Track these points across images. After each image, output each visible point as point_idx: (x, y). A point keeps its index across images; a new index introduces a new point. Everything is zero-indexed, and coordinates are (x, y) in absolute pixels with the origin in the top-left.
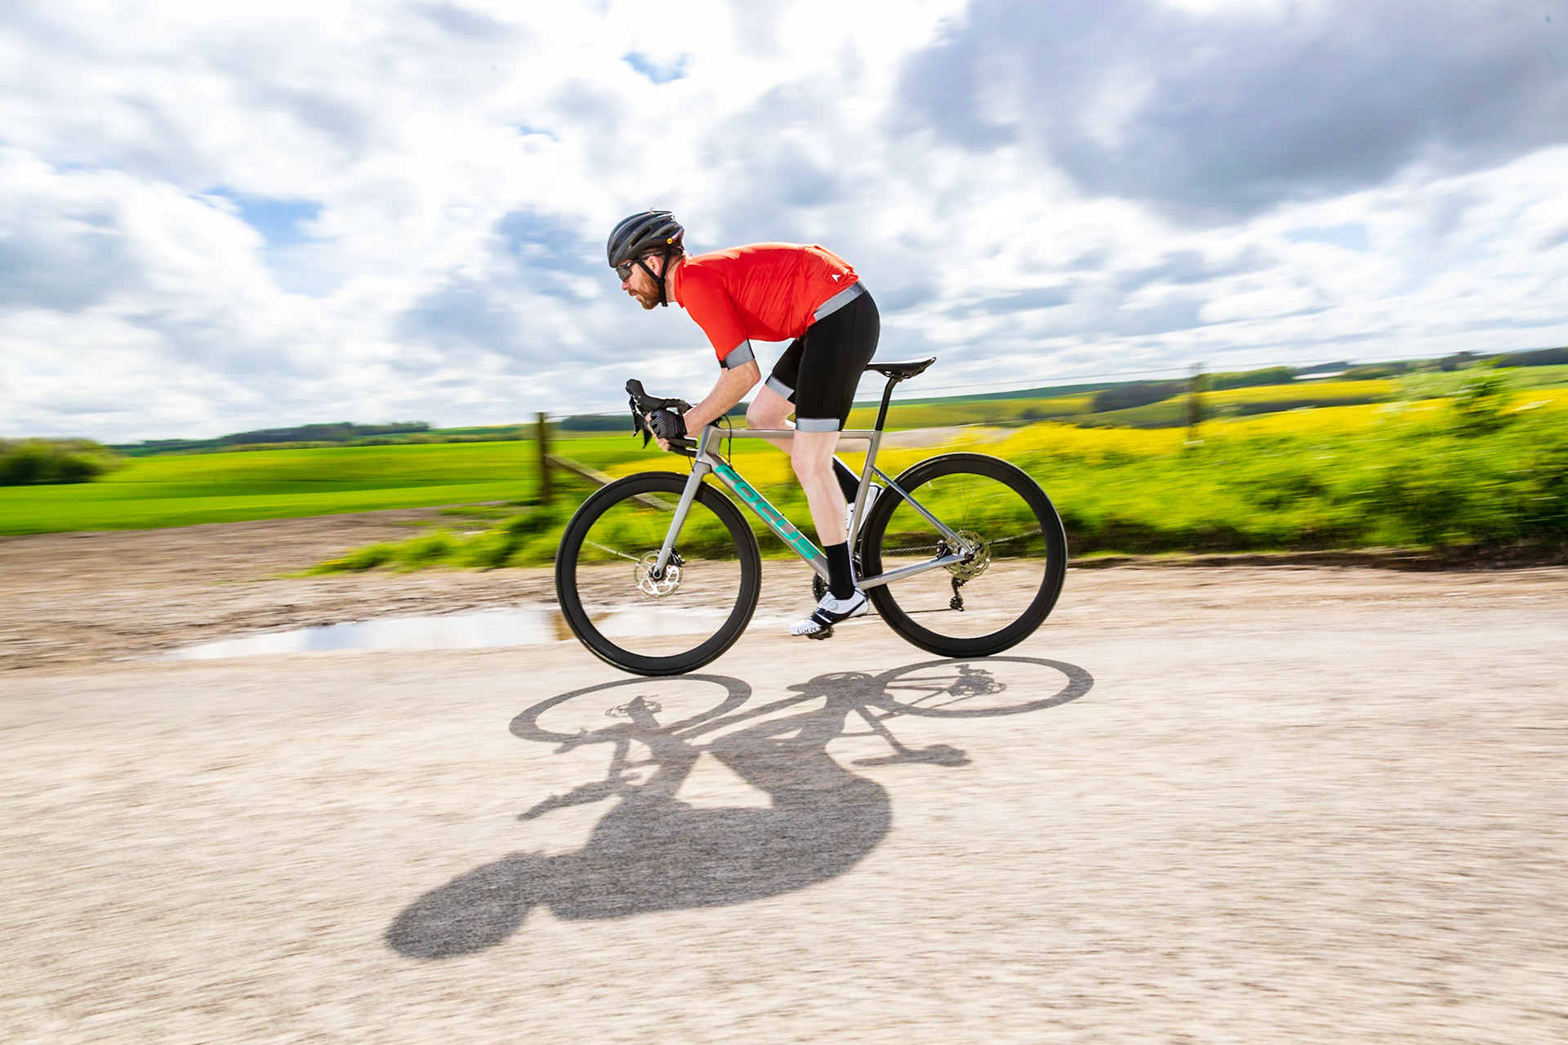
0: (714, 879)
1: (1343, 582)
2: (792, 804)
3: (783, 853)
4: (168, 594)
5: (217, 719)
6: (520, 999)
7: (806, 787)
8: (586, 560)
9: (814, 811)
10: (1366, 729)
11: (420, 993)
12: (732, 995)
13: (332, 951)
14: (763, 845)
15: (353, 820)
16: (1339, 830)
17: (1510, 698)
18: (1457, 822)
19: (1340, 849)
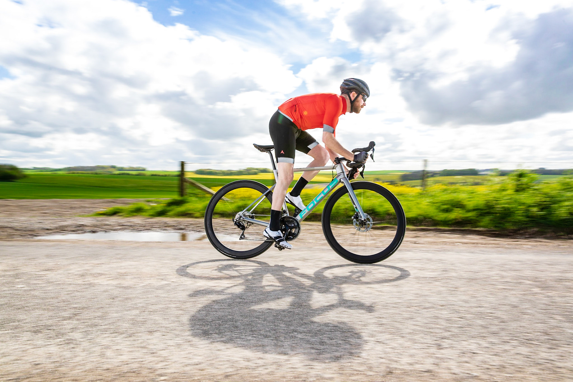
0: (214, 308)
1: (465, 239)
3: (240, 303)
4: (36, 219)
5: (48, 256)
6: (140, 334)
7: (254, 286)
8: (193, 216)
9: (254, 292)
10: (451, 279)
11: (107, 331)
13: (78, 320)
15: (93, 286)
16: (428, 305)
17: (504, 274)
18: (467, 305)
19: (426, 310)
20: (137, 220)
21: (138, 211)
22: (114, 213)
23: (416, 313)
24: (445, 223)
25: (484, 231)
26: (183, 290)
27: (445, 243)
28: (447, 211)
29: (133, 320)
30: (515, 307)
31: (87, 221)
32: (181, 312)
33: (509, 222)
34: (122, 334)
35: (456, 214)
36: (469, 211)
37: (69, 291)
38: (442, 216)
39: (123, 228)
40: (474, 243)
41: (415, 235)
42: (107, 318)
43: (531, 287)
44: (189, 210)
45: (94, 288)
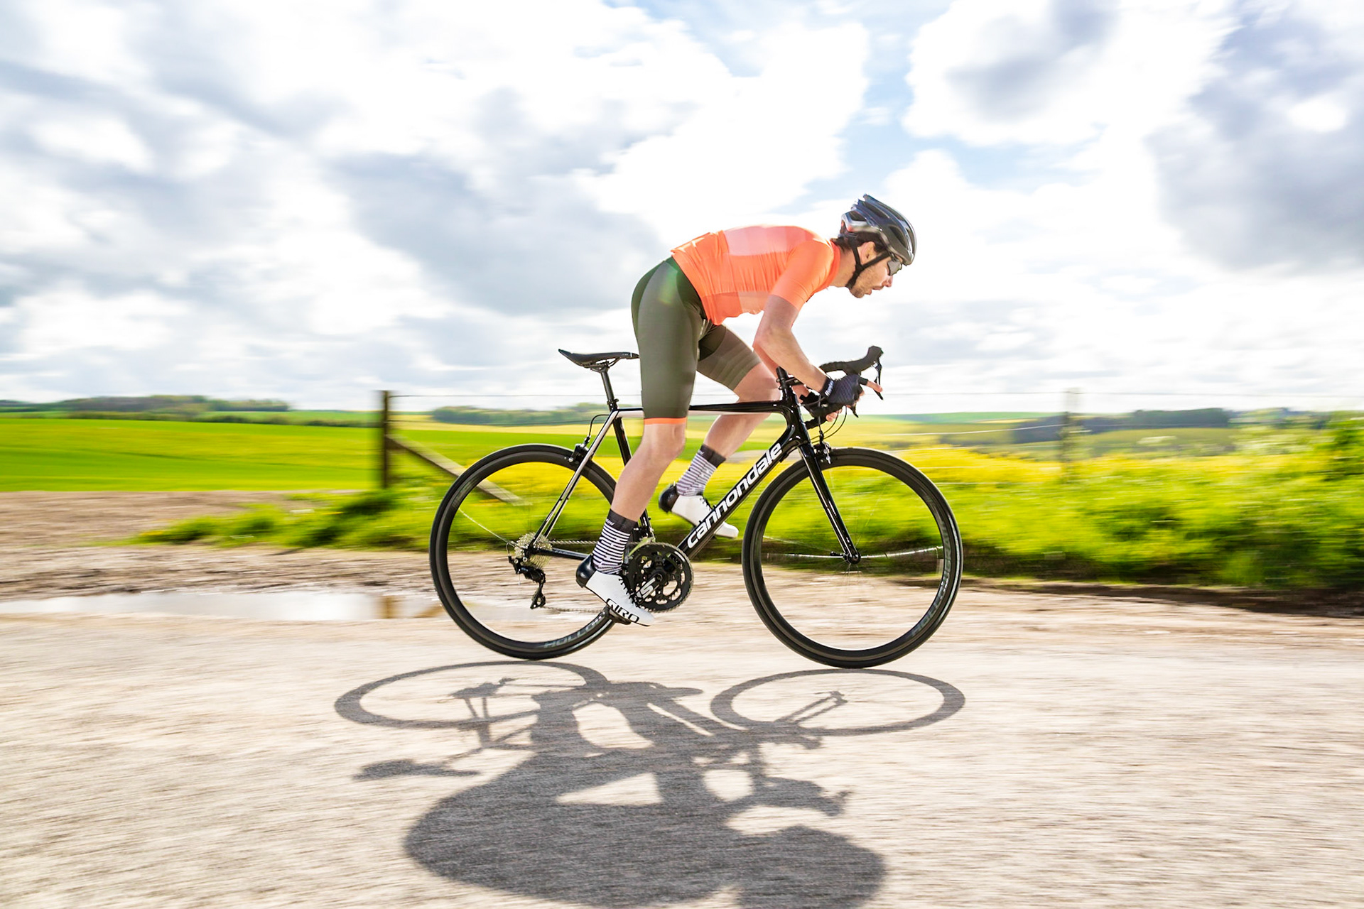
0: (444, 821)
2: (544, 767)
3: (518, 806)
7: (565, 755)
9: (562, 773)
10: (1124, 739)
14: (501, 797)
15: (110, 755)
16: (1052, 817)
17: (1278, 723)
18: (1165, 816)
19: (1043, 832)
20: (254, 556)
21: (260, 529)
22: (190, 536)
24: (1126, 570)
25: (1236, 594)
27: (1121, 630)
28: (1128, 535)
29: (211, 854)
30: (1298, 823)
31: (112, 559)
33: (1307, 568)
34: (181, 896)
35: (1157, 546)
36: (1191, 536)
37: (43, 769)
38: (1115, 551)
39: (215, 580)
40: (1201, 631)
41: (1036, 605)
43: (1347, 762)
44: (403, 529)
45: (112, 760)
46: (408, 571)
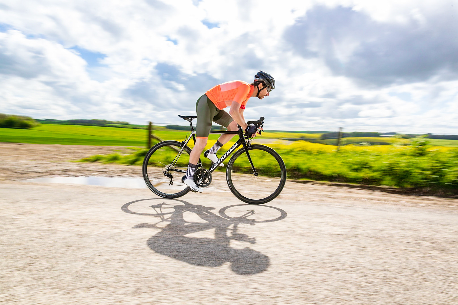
1: (371, 195)
2: (185, 242)
4: (34, 163)
5: (30, 200)
6: (78, 291)
8: (157, 166)
9: (190, 244)
10: (359, 237)
11: (49, 286)
12: (140, 296)
13: (29, 271)
14: (170, 253)
15: (55, 233)
16: (339, 266)
17: (404, 233)
18: (374, 267)
19: (337, 272)
20: (112, 167)
21: (115, 159)
22: (96, 160)
23: (328, 275)
24: (355, 180)
25: (387, 188)
26: (130, 240)
27: (355, 199)
28: (357, 170)
29: (77, 272)
31: (72, 166)
32: (122, 265)
33: (406, 182)
35: (365, 174)
36: (375, 171)
37: (33, 237)
38: (353, 175)
40: (378, 200)
41: (330, 189)
42: (55, 269)
43: (429, 249)
45: (55, 235)
46: (154, 173)
